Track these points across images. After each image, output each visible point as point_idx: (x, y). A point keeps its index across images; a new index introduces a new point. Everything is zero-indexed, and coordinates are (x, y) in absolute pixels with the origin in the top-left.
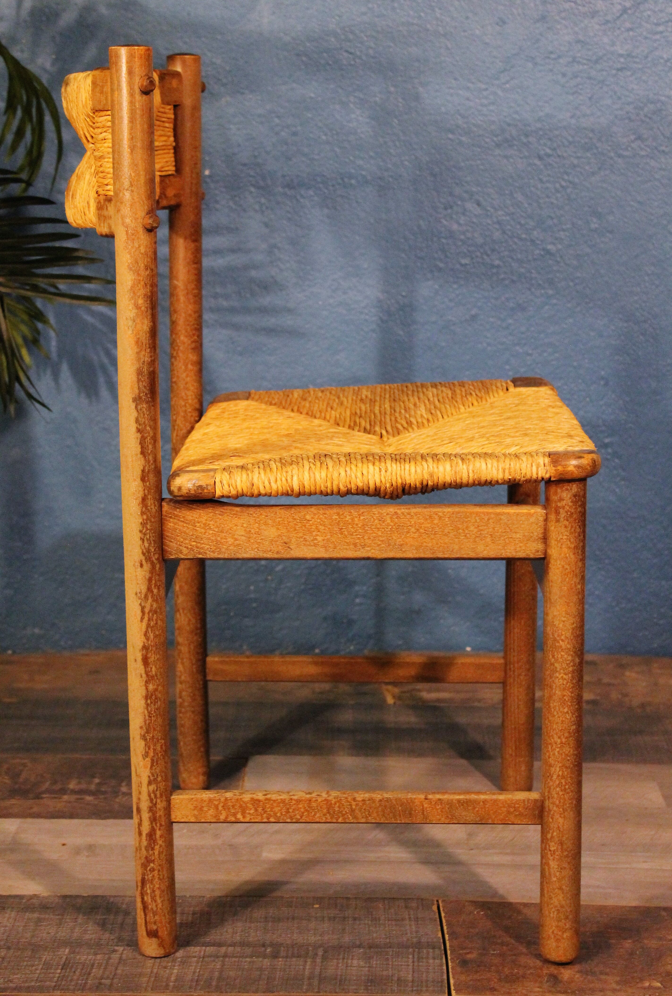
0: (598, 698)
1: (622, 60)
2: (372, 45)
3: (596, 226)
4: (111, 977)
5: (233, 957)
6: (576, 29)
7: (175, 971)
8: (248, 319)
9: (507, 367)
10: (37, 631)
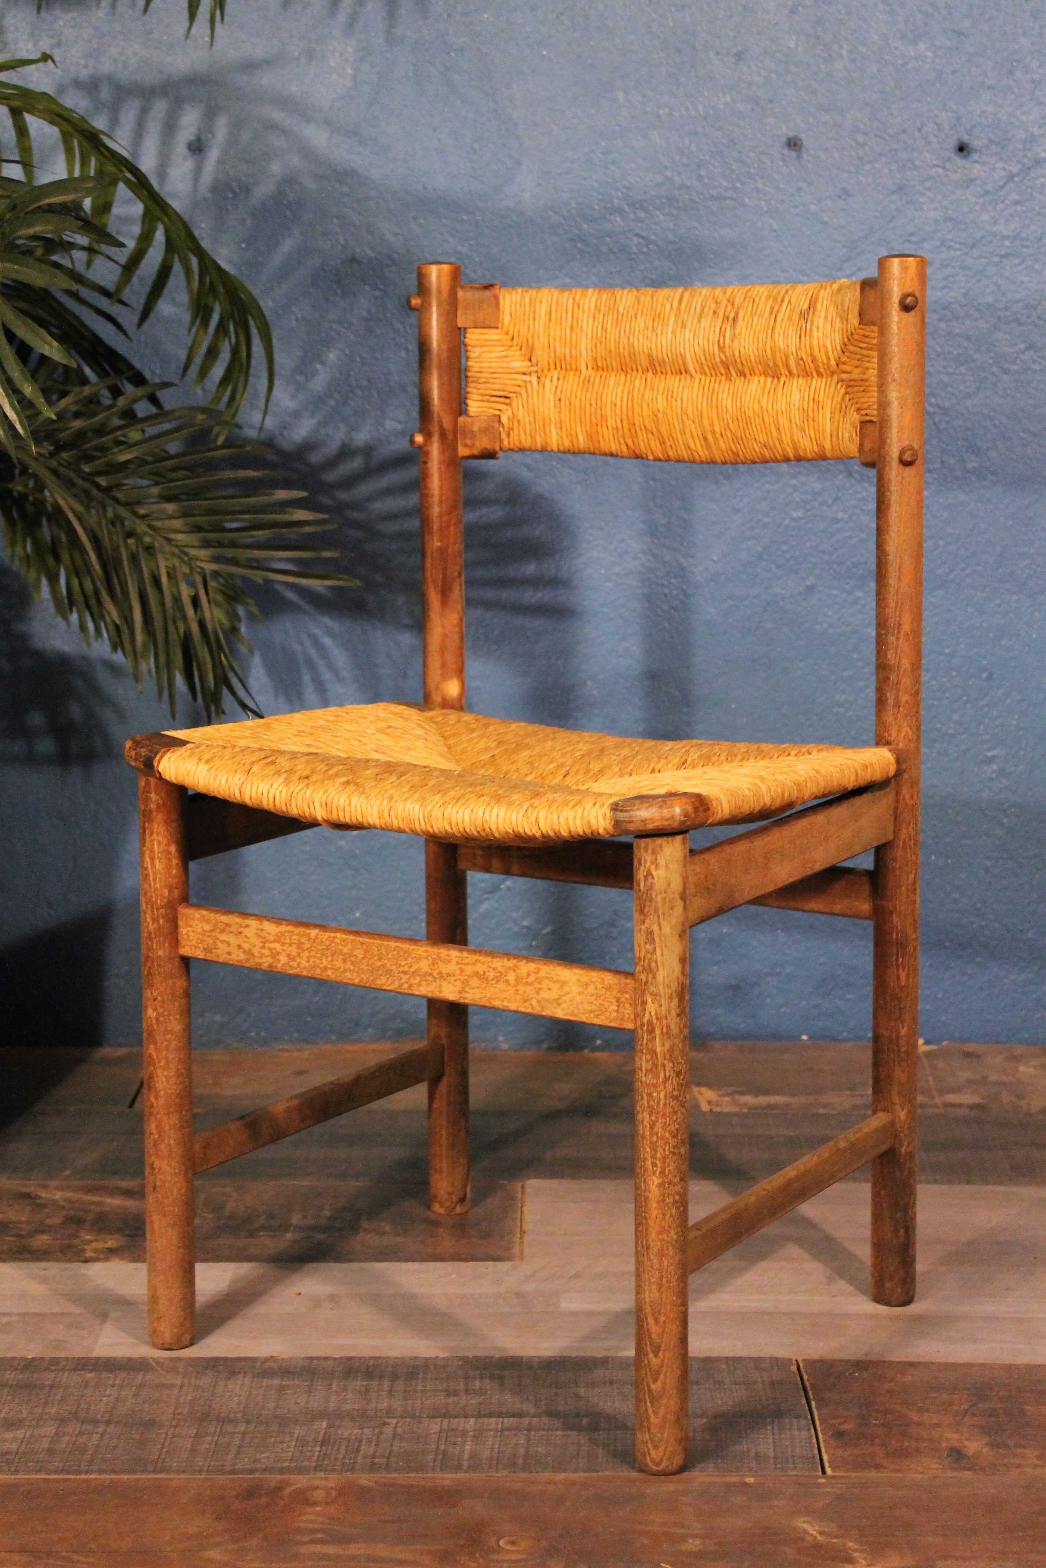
0: (985, 1101)
1: (1007, 243)
2: (671, 225)
3: (975, 464)
4: (386, 1454)
5: (539, 1430)
6: (945, 203)
7: (468, 1447)
8: (506, 595)
9: (855, 656)
10: (218, 1018)
